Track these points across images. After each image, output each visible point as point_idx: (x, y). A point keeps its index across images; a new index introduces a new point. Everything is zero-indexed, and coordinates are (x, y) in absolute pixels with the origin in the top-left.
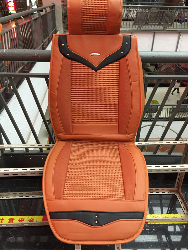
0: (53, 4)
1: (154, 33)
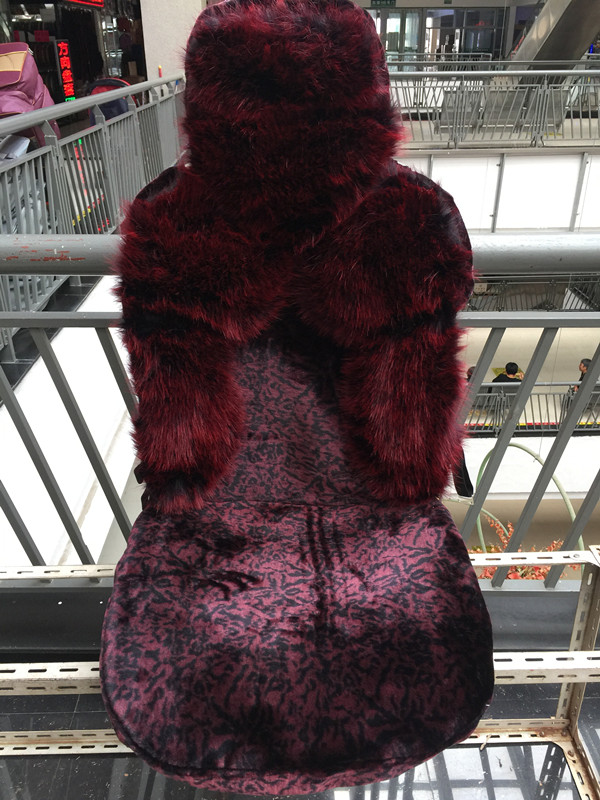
1: (502, 155)
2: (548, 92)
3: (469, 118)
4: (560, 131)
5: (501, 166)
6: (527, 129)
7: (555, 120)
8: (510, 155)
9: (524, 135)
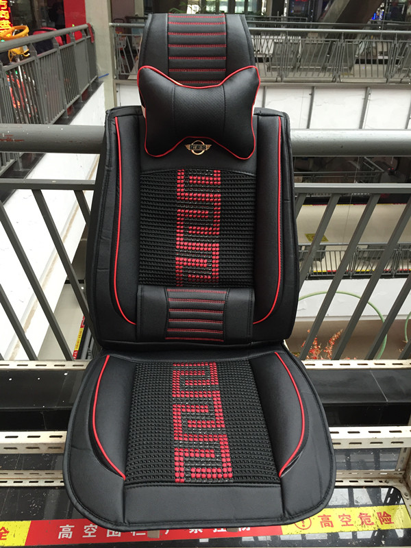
1: (313, 88)
2: (344, 45)
3: (290, 61)
4: (352, 72)
5: (312, 95)
6: (329, 70)
7: (349, 64)
8: (319, 88)
9: (327, 74)
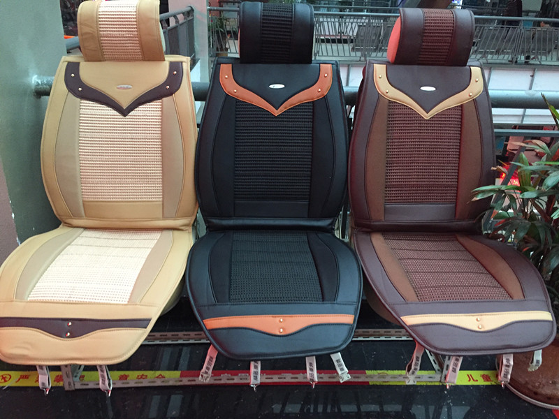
0: (189, 9)
